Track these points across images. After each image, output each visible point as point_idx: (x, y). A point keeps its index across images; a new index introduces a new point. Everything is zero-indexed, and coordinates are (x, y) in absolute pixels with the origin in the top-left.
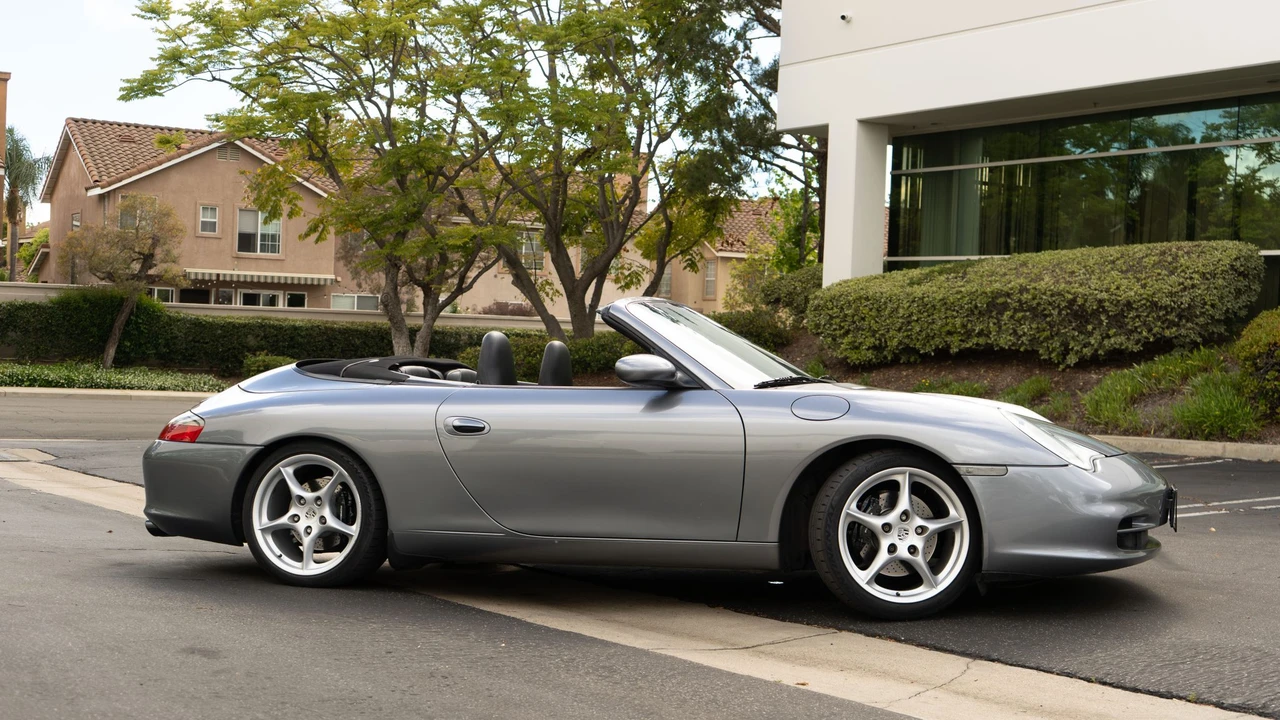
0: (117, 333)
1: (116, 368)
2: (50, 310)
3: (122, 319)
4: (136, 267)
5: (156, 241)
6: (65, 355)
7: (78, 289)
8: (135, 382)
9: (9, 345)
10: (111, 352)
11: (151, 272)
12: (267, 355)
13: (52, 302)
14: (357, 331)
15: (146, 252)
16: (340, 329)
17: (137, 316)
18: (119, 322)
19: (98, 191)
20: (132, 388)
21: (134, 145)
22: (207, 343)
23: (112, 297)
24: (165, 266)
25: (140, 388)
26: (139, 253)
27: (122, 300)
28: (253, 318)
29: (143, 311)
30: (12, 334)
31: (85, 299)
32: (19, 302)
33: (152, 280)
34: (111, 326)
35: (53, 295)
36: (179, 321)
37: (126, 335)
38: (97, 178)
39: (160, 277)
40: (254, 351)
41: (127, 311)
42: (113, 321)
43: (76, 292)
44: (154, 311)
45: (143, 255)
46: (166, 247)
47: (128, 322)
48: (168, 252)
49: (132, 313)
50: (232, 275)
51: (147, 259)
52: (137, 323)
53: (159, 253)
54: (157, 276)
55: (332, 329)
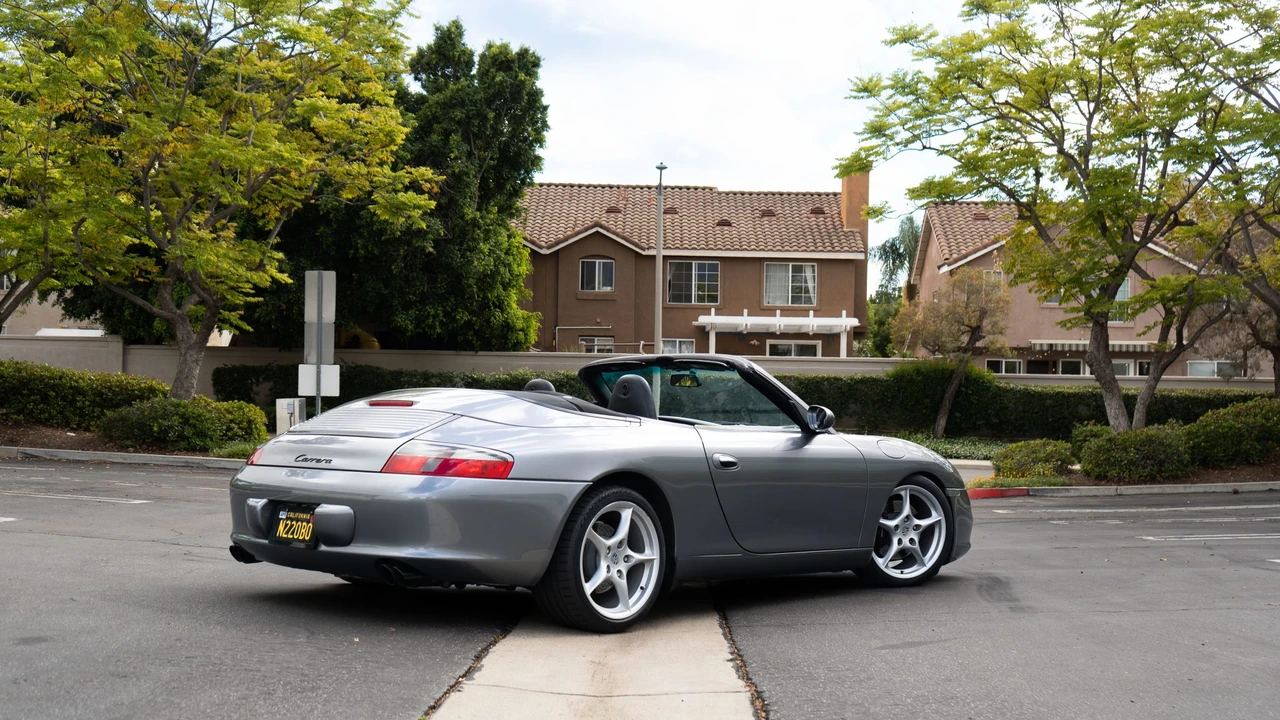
0: (947, 404)
1: (946, 438)
2: (886, 383)
3: (951, 390)
4: (965, 339)
5: (983, 313)
6: (901, 426)
7: (912, 362)
8: (962, 452)
9: (851, 416)
10: (942, 422)
11: (979, 344)
12: (1095, 424)
13: (888, 375)
14: (1196, 398)
15: (974, 325)
16: (1177, 397)
17: (967, 388)
18: (949, 393)
19: (945, 269)
20: (958, 458)
21: (987, 222)
22: (1037, 413)
23: (943, 369)
24: (991, 337)
25: (966, 457)
26: (967, 326)
27: (953, 371)
28: (1085, 387)
29: (973, 383)
30: (853, 407)
31: (918, 372)
32: (859, 376)
33: (979, 352)
34: (942, 398)
35: (890, 369)
36: (1008, 391)
37: (955, 406)
38: (947, 256)
39: (986, 348)
40: (1081, 421)
41: (956, 382)
42: (944, 392)
43: (911, 366)
44: (983, 382)
45: (971, 327)
46: (994, 319)
47: (958, 393)
48: (995, 324)
49: (960, 385)
50: (1077, 345)
51: (976, 332)
52: (966, 393)
53: (986, 324)
54: (985, 348)
55: (1169, 397)
